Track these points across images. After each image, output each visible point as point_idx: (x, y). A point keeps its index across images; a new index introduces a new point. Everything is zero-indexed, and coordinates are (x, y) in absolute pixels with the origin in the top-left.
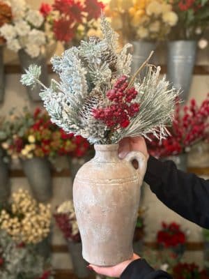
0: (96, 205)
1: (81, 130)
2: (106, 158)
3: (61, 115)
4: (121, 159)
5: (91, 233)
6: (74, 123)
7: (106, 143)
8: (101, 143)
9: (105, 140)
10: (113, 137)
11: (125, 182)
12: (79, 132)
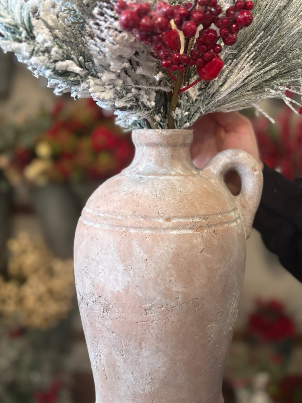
0: (127, 290)
1: (91, 81)
2: (160, 163)
3: (30, 30)
4: (197, 169)
5: (113, 366)
6: (69, 58)
7: (160, 126)
8: (149, 127)
9: (158, 118)
10: (178, 111)
11: (208, 226)
12: (84, 85)
